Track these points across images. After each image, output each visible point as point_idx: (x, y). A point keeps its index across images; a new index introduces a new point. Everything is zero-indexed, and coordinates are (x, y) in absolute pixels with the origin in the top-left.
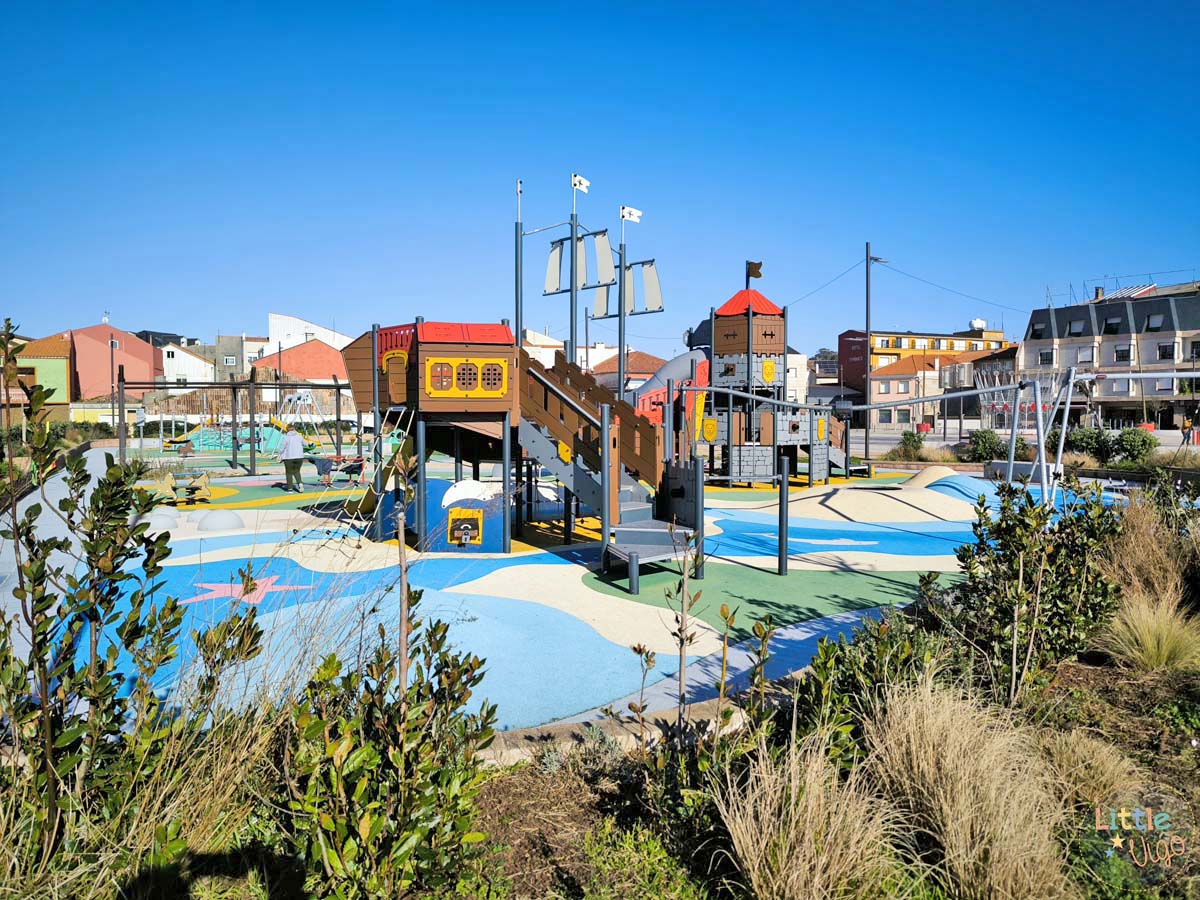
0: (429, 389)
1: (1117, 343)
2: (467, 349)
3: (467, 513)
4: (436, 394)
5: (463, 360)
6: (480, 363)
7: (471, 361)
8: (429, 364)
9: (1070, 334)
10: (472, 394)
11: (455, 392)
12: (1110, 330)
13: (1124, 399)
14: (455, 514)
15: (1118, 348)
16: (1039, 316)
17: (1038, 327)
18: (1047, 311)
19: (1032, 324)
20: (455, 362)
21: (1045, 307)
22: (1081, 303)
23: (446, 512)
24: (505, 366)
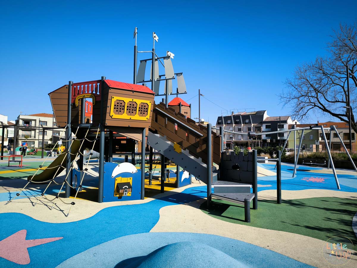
0: (112, 113)
1: (238, 126)
2: (133, 94)
3: (124, 180)
4: (115, 116)
5: (131, 100)
6: (139, 102)
7: (135, 100)
8: (114, 99)
9: (227, 124)
10: (133, 118)
11: (125, 116)
12: (236, 123)
13: (240, 141)
14: (119, 180)
15: (239, 128)
16: (220, 118)
17: (220, 121)
18: (222, 117)
19: (218, 120)
20: (127, 100)
21: (221, 116)
22: (229, 116)
23: (115, 179)
24: (150, 104)
